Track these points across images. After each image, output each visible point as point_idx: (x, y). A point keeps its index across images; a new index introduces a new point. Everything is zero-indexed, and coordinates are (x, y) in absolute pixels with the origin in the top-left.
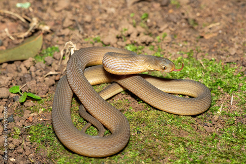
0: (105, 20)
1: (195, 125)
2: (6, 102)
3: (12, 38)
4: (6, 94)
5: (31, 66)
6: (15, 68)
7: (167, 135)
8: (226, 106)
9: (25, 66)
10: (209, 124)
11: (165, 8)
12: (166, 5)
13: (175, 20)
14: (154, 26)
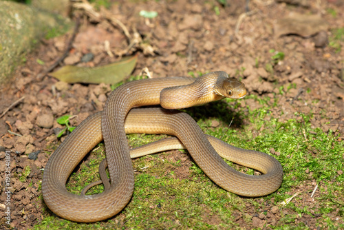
0: (232, 52)
1: (240, 213)
2: (47, 133)
3: (110, 53)
4: (47, 123)
5: (100, 94)
6: (85, 93)
7: (192, 217)
8: (301, 197)
10: (262, 215)
11: (320, 50)
12: (322, 46)
13: (320, 69)
14: (287, 72)
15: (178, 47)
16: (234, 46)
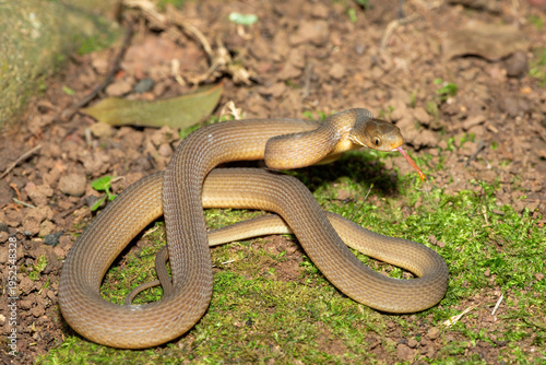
0: (375, 82)
1: (378, 337)
3: (180, 80)
4: (75, 187)
5: (162, 143)
6: (138, 142)
7: (301, 341)
8: (476, 314)
9: (152, 142)
11: (514, 81)
12: (519, 76)
14: (460, 116)
15: (288, 71)
16: (377, 73)
